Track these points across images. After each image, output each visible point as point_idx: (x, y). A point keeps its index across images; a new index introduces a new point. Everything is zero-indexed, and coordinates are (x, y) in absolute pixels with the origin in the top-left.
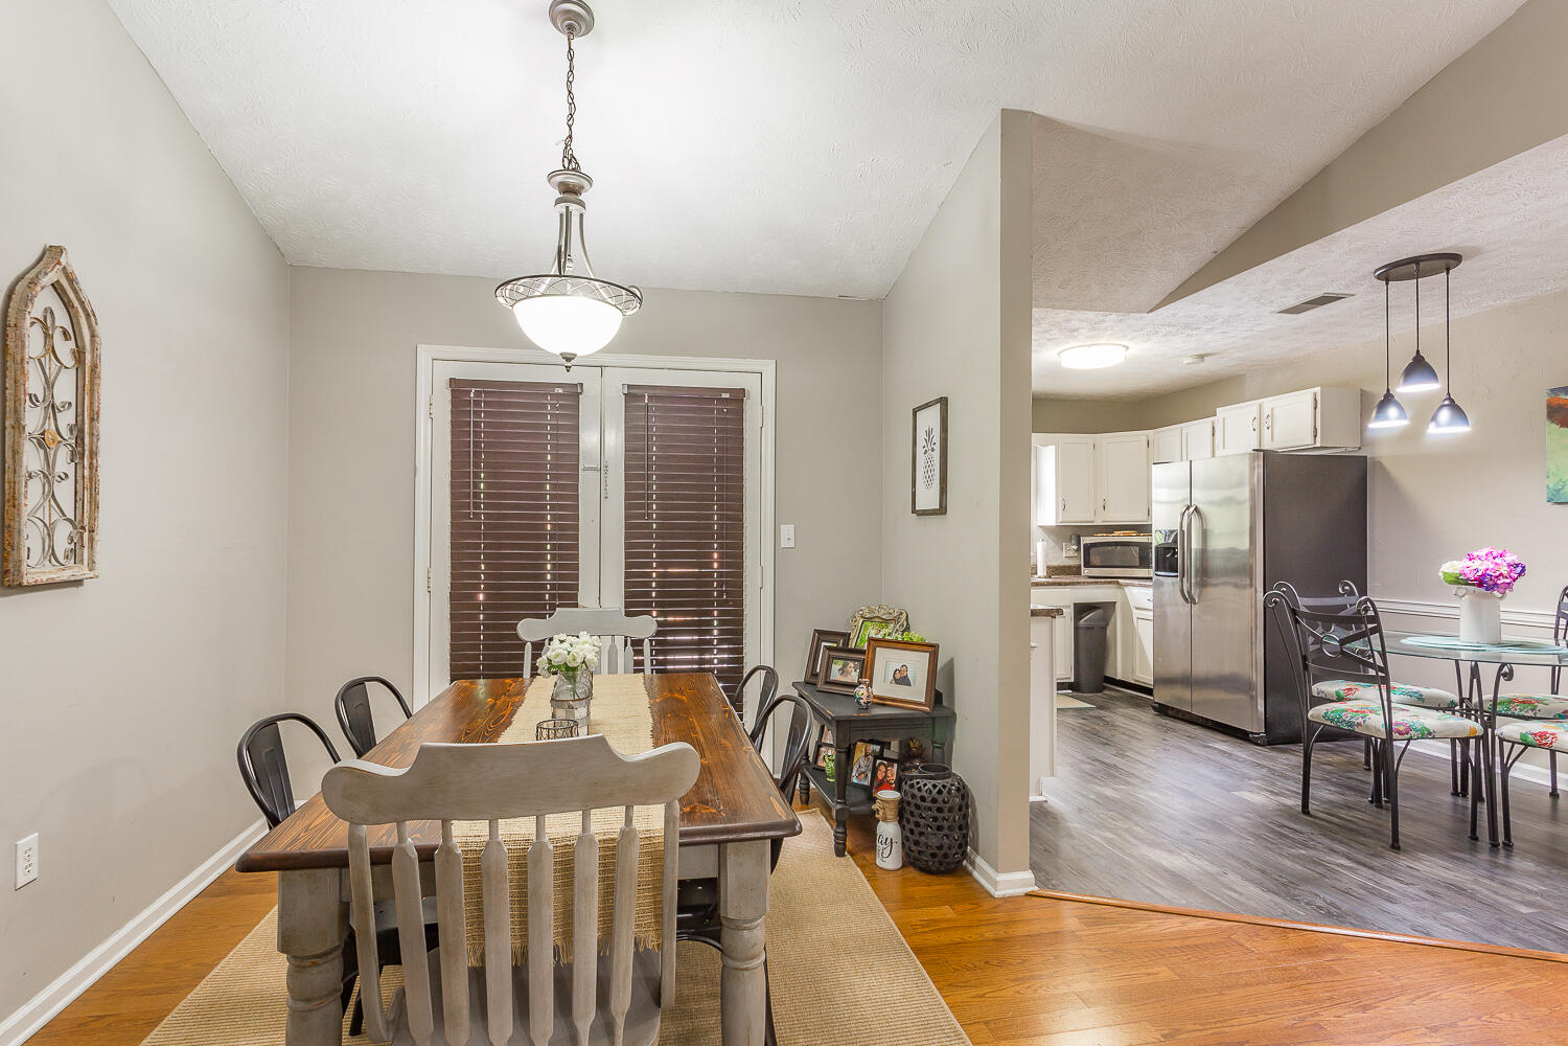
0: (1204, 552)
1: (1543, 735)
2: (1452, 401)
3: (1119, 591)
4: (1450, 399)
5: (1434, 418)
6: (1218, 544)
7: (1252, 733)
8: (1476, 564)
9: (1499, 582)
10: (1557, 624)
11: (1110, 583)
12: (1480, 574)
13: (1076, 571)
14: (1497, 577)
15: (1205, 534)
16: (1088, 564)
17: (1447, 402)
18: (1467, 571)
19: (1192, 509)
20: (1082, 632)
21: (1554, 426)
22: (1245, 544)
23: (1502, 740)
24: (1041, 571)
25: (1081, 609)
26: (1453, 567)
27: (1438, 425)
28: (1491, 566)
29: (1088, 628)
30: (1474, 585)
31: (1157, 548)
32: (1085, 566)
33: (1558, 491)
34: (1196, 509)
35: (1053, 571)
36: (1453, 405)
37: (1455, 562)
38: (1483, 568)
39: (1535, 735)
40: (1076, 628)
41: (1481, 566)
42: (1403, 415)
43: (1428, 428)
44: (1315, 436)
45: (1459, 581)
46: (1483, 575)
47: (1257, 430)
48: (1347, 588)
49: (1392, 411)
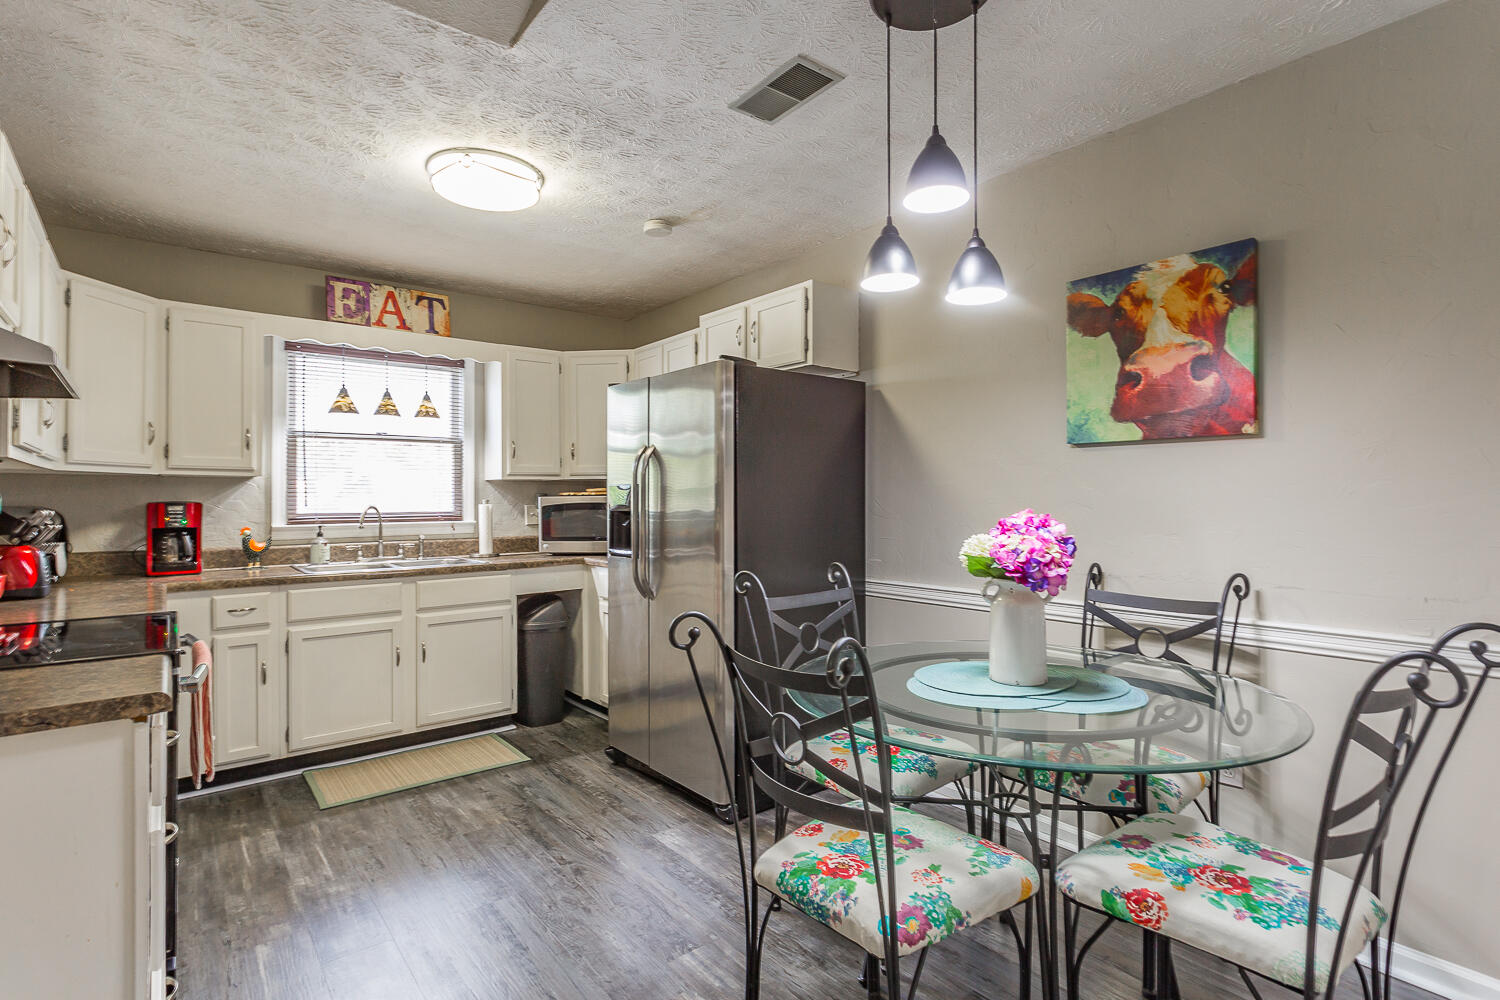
0: (662, 515)
1: (1139, 898)
2: (982, 243)
3: (586, 573)
4: (977, 237)
5: (957, 272)
6: (677, 505)
7: (718, 806)
8: (1013, 541)
9: (1052, 574)
10: (1085, 619)
11: (571, 562)
12: (1022, 558)
13: (529, 544)
14: (1047, 565)
15: (663, 492)
16: (547, 536)
17: (974, 245)
18: (1002, 553)
19: (649, 452)
20: (529, 638)
21: (1077, 335)
22: (709, 505)
23: (1067, 899)
24: (485, 548)
25: (528, 605)
26: (980, 544)
27: (961, 285)
28: (1038, 545)
29: (541, 631)
30: (1012, 579)
31: (612, 513)
32: (543, 540)
33: (1080, 427)
34: (655, 453)
35: (502, 546)
36: (982, 250)
37: (982, 536)
38: (1026, 548)
39: (1128, 897)
40: (521, 632)
41: (1021, 545)
42: (911, 265)
43: (947, 292)
44: (806, 350)
45: (988, 569)
46: (1028, 561)
47: (743, 344)
48: (838, 574)
49: (896, 257)
